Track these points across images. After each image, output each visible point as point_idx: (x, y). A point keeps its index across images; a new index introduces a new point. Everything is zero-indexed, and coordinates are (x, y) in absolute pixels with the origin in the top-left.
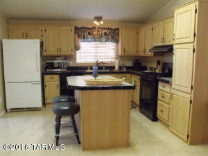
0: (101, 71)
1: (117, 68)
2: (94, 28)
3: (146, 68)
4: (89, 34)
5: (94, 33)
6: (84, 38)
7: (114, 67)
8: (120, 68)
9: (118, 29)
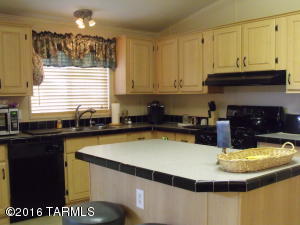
0: (86, 130)
1: (115, 121)
2: (69, 35)
3: (179, 119)
4: (60, 48)
5: (70, 46)
6: (49, 56)
7: (109, 120)
8: (122, 119)
9: (114, 41)
